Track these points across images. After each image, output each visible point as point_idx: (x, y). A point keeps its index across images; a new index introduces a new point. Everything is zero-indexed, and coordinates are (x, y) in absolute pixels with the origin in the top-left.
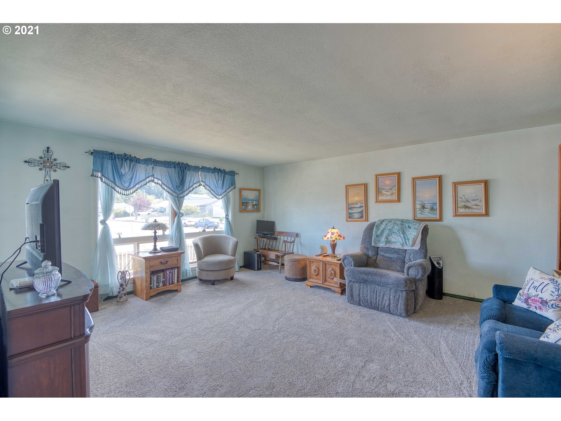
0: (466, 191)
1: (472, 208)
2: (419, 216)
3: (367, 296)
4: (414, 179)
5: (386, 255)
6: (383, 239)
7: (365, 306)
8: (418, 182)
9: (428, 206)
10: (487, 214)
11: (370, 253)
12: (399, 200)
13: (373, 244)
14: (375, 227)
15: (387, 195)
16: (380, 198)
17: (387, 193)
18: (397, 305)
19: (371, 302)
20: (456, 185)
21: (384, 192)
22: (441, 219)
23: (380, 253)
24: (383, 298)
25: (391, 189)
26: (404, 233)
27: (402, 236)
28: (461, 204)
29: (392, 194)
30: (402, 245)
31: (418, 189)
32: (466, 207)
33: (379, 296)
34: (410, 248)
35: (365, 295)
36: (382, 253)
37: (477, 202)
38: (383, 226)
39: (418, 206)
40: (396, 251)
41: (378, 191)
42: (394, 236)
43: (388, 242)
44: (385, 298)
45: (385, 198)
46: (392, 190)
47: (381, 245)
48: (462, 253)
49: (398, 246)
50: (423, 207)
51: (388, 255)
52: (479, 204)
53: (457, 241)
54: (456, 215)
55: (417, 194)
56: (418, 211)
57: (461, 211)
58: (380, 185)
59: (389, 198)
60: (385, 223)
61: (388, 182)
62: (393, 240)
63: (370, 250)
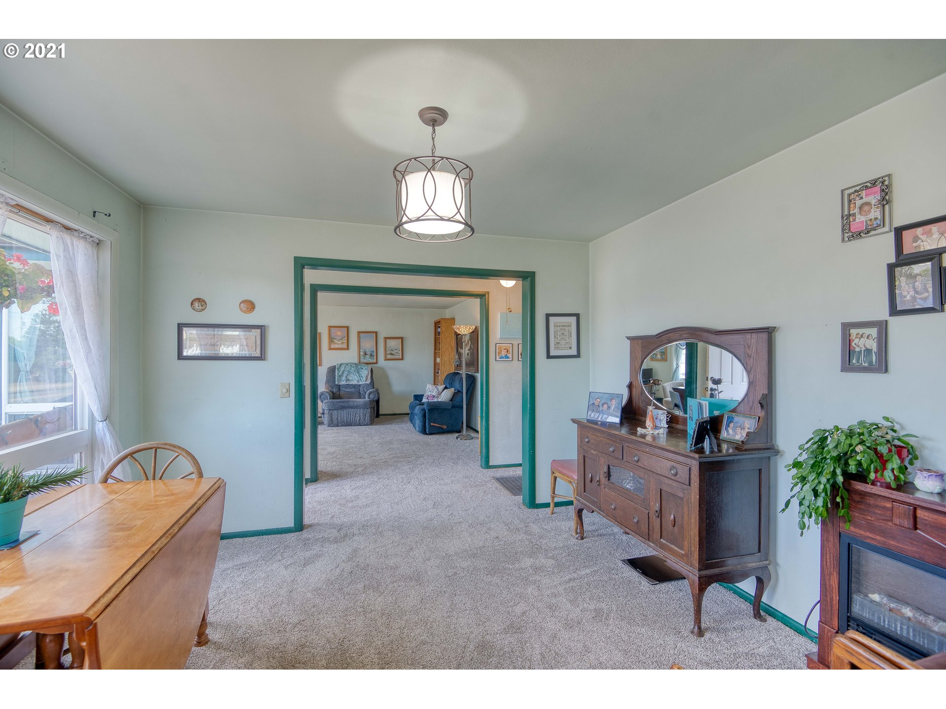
0: (392, 344)
1: (395, 355)
2: (363, 360)
3: (344, 418)
4: (359, 333)
5: (346, 390)
6: (344, 378)
7: (343, 426)
8: (361, 335)
9: (368, 353)
10: (402, 359)
11: (334, 390)
12: (348, 349)
13: (336, 383)
14: (336, 370)
15: (338, 344)
16: (332, 346)
17: (338, 342)
18: (365, 418)
19: (347, 421)
20: (386, 338)
21: (336, 341)
22: (376, 363)
23: (341, 388)
24: (355, 416)
25: (341, 339)
26: (358, 373)
27: (358, 375)
28: (389, 352)
29: (343, 343)
30: (358, 381)
31: (362, 340)
32: (392, 354)
33: (353, 415)
34: (364, 383)
35: (342, 418)
36: (344, 389)
37: (397, 351)
38: (342, 369)
39: (362, 353)
40: (354, 386)
41: (331, 340)
42: (351, 375)
43: (348, 380)
44: (357, 415)
45: (336, 346)
46: (343, 340)
47: (343, 383)
48: (389, 385)
49: (355, 382)
50: (365, 354)
51: (348, 390)
52: (399, 352)
53: (386, 377)
54: (386, 360)
55: (361, 344)
56: (362, 357)
57: (389, 357)
58: (332, 335)
59: (340, 346)
60: (343, 367)
61: (339, 333)
62: (351, 378)
63: (335, 387)
